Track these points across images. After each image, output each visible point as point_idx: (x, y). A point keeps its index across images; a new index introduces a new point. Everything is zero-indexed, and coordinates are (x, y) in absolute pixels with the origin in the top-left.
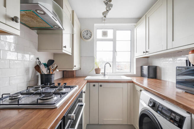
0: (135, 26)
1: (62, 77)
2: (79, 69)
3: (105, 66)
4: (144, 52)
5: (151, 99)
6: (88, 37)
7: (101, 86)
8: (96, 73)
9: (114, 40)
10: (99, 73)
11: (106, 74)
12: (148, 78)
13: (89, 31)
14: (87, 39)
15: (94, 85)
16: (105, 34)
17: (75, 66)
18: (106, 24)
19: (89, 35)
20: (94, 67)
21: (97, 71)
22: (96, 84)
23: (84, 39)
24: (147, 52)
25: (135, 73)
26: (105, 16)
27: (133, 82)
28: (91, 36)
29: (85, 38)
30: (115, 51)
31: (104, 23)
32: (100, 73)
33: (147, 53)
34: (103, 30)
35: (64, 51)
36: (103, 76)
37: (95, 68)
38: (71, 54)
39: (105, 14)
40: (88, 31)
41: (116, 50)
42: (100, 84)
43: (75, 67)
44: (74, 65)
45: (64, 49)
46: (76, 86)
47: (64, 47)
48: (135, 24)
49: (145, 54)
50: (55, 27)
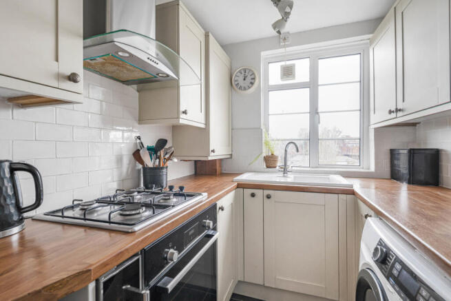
0: (371, 41)
1: (193, 173)
2: (229, 157)
3: (286, 151)
4: (390, 112)
5: (381, 243)
6: (246, 86)
7: (269, 197)
8: (268, 167)
9: (313, 85)
10: (275, 167)
13: (250, 70)
14: (245, 89)
15: (253, 195)
16: (288, 72)
17: (213, 151)
18: (288, 49)
19: (249, 80)
20: (262, 153)
21: (270, 162)
22: (259, 192)
23: (238, 90)
24: (397, 110)
25: (373, 169)
26: (279, 32)
27: (353, 193)
28: (253, 81)
29: (240, 88)
30: (314, 112)
31: (284, 46)
32: (277, 168)
33: (400, 114)
34: (283, 63)
35: (182, 121)
36: (281, 174)
37: (264, 155)
38: (203, 126)
39: (277, 26)
40: (247, 71)
41: (317, 109)
42: (267, 192)
43: (212, 154)
44: (211, 149)
45: (182, 116)
46: (200, 194)
47: (183, 112)
48: (370, 36)
49: (393, 115)
50: (160, 75)
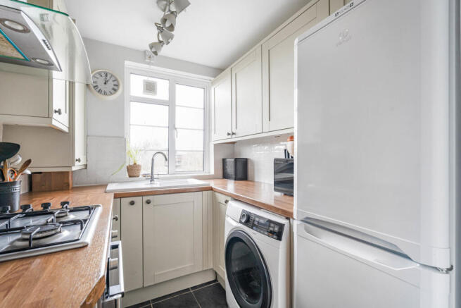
0: (213, 83)
1: (27, 191)
2: (83, 167)
3: (153, 160)
4: (229, 134)
6: (103, 90)
7: (148, 202)
8: (130, 176)
9: (171, 104)
10: (138, 176)
11: (155, 176)
12: (235, 180)
13: (112, 76)
14: (105, 94)
15: (132, 203)
16: (150, 87)
17: (79, 160)
18: (152, 67)
19: (111, 84)
20: (125, 162)
21: (133, 171)
22: (138, 200)
23: (98, 94)
24: (233, 134)
25: (212, 172)
26: (155, 53)
27: (211, 189)
28: (116, 87)
29: (100, 91)
30: (172, 127)
31: (149, 64)
32: (141, 176)
33: (234, 136)
34: (146, 78)
35: (54, 123)
36: (149, 182)
37: (127, 164)
38: (66, 130)
39: (155, 48)
40: (109, 76)
41: (174, 125)
42: (146, 198)
43: (77, 163)
44: (77, 157)
45: (55, 116)
46: (98, 206)
47: (56, 112)
48: (212, 79)
49: (230, 136)
50: (38, 60)
